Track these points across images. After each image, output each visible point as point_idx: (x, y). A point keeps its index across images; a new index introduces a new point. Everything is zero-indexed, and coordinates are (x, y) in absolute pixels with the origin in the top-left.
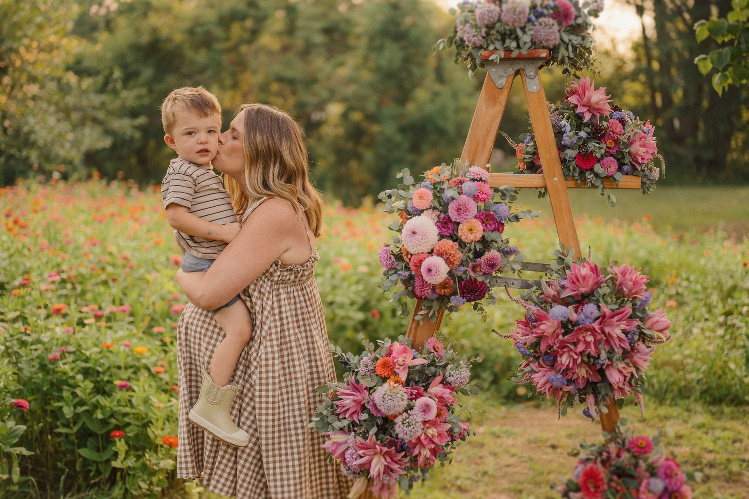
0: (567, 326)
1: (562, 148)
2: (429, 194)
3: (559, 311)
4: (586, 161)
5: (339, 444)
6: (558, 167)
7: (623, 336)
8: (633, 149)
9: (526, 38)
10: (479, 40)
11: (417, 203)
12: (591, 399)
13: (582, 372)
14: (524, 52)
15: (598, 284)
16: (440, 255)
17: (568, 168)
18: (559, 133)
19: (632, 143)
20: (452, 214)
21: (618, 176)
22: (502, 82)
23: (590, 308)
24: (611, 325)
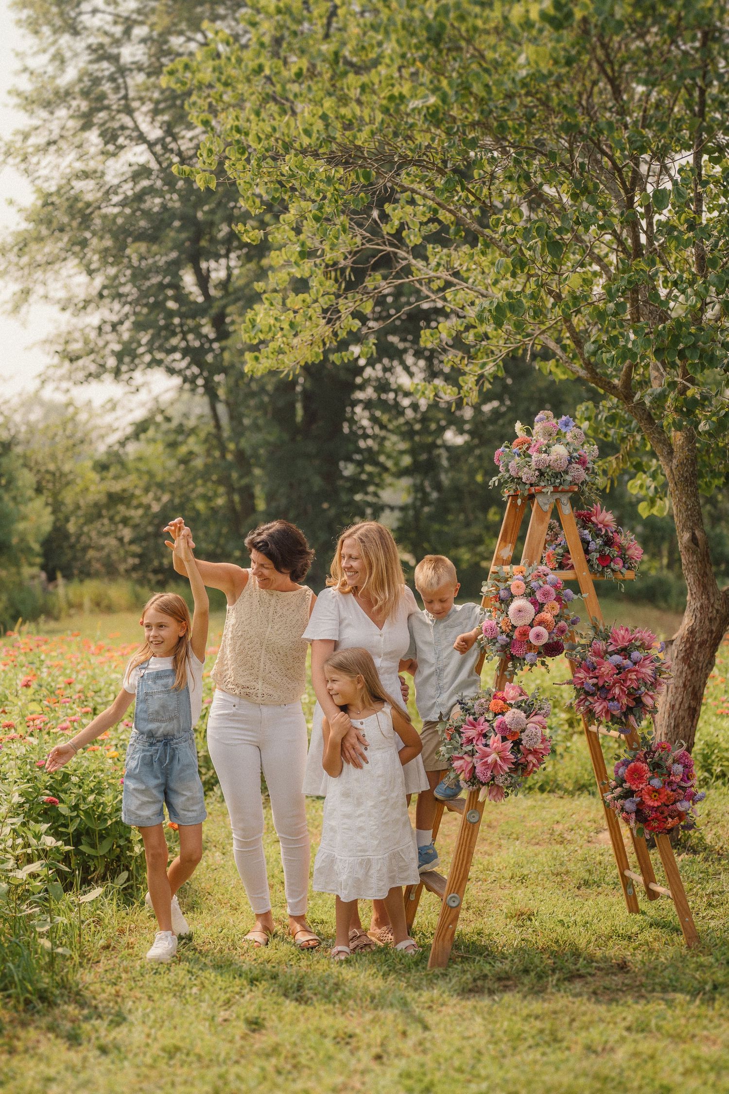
0: (619, 668)
1: (587, 552)
2: (524, 586)
3: (617, 658)
4: (605, 560)
5: (468, 763)
6: (585, 564)
7: (650, 672)
8: (630, 552)
9: (569, 478)
10: (534, 480)
11: (513, 590)
12: (632, 718)
13: (625, 701)
14: (567, 488)
15: (630, 641)
16: (540, 624)
17: (592, 566)
18: (585, 543)
19: (629, 548)
20: (539, 596)
21: (624, 570)
22: (546, 508)
23: (636, 655)
24: (643, 666)
